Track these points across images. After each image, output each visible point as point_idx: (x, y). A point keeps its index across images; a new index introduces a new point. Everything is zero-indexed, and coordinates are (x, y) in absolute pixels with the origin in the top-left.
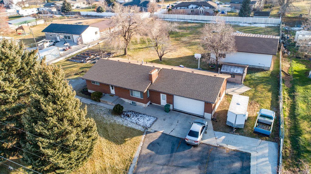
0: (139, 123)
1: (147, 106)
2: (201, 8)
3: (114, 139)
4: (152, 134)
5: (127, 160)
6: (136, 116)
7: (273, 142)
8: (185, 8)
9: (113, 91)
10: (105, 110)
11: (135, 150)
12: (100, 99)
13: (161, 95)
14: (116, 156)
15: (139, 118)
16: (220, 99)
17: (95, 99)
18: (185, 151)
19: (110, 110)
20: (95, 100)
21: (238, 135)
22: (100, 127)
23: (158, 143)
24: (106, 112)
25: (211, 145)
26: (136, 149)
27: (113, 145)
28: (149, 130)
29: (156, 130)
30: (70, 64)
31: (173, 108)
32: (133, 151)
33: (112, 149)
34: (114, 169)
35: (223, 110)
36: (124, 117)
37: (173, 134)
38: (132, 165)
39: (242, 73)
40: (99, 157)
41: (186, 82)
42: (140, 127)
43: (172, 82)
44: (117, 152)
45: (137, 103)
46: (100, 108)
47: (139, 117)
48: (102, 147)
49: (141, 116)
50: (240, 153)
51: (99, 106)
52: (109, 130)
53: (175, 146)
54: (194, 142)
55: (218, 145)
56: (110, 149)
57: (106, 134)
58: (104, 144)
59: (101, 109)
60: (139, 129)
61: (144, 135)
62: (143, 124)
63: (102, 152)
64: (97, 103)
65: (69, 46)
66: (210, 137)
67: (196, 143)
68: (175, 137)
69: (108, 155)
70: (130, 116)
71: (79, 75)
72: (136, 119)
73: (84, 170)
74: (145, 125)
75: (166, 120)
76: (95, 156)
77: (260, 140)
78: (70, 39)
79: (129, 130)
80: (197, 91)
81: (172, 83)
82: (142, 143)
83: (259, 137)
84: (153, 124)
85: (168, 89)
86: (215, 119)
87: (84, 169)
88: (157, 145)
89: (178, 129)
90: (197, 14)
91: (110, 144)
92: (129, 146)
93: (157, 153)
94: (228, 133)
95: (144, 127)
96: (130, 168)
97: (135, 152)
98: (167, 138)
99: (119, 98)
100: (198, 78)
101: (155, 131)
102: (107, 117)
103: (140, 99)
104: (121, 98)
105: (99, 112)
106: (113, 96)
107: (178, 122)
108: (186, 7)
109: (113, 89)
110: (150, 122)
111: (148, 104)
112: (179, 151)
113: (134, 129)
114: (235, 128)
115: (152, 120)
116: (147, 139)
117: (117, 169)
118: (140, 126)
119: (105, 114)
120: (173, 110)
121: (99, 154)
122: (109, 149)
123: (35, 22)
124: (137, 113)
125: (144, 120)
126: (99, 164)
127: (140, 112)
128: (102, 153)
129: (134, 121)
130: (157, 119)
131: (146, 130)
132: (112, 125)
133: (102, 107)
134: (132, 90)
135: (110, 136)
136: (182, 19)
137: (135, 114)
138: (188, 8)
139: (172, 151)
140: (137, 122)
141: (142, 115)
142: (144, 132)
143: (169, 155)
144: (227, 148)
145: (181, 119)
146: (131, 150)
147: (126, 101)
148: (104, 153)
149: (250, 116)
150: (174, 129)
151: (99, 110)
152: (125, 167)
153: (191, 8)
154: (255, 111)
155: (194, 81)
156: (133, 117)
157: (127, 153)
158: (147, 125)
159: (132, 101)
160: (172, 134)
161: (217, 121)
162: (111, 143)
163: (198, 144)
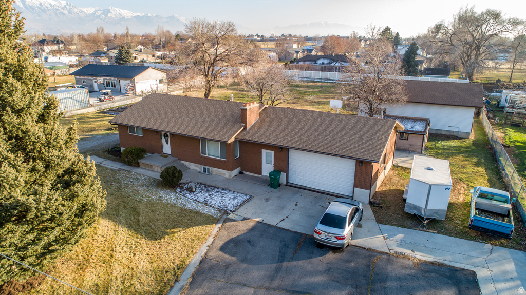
0: (210, 202)
1: (233, 176)
2: (337, 64)
3: (149, 228)
4: (237, 223)
5: (167, 272)
6: (207, 190)
7: (520, 249)
8: (311, 62)
9: (167, 148)
10: (145, 179)
11: (192, 252)
12: (140, 161)
13: (264, 151)
14: (142, 263)
15: (213, 195)
16: (385, 169)
17: (128, 161)
18: (312, 259)
19: (154, 180)
20: (129, 164)
21: (434, 233)
22: (124, 205)
23: (249, 241)
24: (145, 183)
25: (374, 251)
26: (194, 251)
27: (143, 239)
28: (231, 216)
29: (246, 216)
30: (103, 117)
31: (287, 182)
32: (186, 254)
33: (139, 247)
34: (129, 290)
35: (392, 190)
36: (181, 192)
37: (284, 225)
38: (177, 284)
39: (423, 130)
40: (101, 264)
41: (315, 126)
42: (212, 210)
43: (286, 127)
44: (148, 255)
45: (214, 169)
46: (135, 176)
47: (213, 193)
48: (116, 243)
49: (218, 192)
50: (449, 269)
51: (134, 173)
52: (141, 212)
53: (288, 247)
54: (334, 239)
55: (392, 252)
56: (134, 247)
57: (132, 219)
58: (122, 238)
59: (137, 178)
60: (210, 214)
61: (220, 225)
62: (219, 205)
63: (111, 253)
64: (132, 168)
65: (110, 95)
66: (371, 233)
67: (339, 242)
68: (289, 230)
69: (124, 260)
70: (194, 190)
71: (113, 130)
72: (207, 195)
73: (52, 290)
74: (223, 207)
75: (270, 201)
76: (91, 261)
77: (488, 246)
78: (115, 87)
79: (187, 214)
80: (340, 141)
81: (288, 129)
82: (211, 240)
83: (483, 239)
84: (241, 205)
85: (278, 137)
86: (378, 204)
87: (52, 287)
88: (247, 244)
89: (296, 216)
90: (331, 69)
91: (137, 238)
92: (178, 245)
93: (244, 260)
94: (411, 229)
95: (220, 211)
96: (170, 290)
97: (191, 255)
98: (272, 232)
99: (178, 161)
100: (341, 121)
101: (245, 219)
102: (144, 191)
103: (219, 160)
104: (182, 162)
105: (132, 182)
106: (166, 157)
107: (296, 205)
108: (313, 62)
109: (167, 143)
110: (235, 202)
111: (236, 172)
112: (298, 259)
113: (198, 213)
114: (427, 219)
115: (240, 198)
116: (224, 233)
117: (136, 292)
118: (213, 207)
119: (143, 186)
120: (286, 185)
121: (104, 255)
122: (131, 247)
123: (68, 70)
124: (209, 186)
125: (224, 198)
126: (95, 278)
127: (218, 185)
128: (112, 256)
129: (202, 200)
130: (251, 198)
131: (225, 216)
132: (151, 204)
133: (140, 175)
134: (204, 140)
135: (141, 223)
136: (307, 78)
137: (205, 188)
138: (315, 63)
139: (282, 258)
140: (206, 201)
141: (220, 190)
142: (219, 220)
143: (274, 266)
144: (415, 258)
145: (303, 200)
146: (182, 251)
147: (192, 166)
148: (116, 255)
149: (452, 201)
150: (287, 217)
151: (133, 179)
152: (159, 288)
153: (320, 64)
154: (460, 194)
155: (332, 125)
156: (201, 192)
157: (172, 257)
158: (229, 208)
159: (203, 167)
160: (282, 225)
161: (381, 207)
162: (139, 236)
163: (343, 245)
